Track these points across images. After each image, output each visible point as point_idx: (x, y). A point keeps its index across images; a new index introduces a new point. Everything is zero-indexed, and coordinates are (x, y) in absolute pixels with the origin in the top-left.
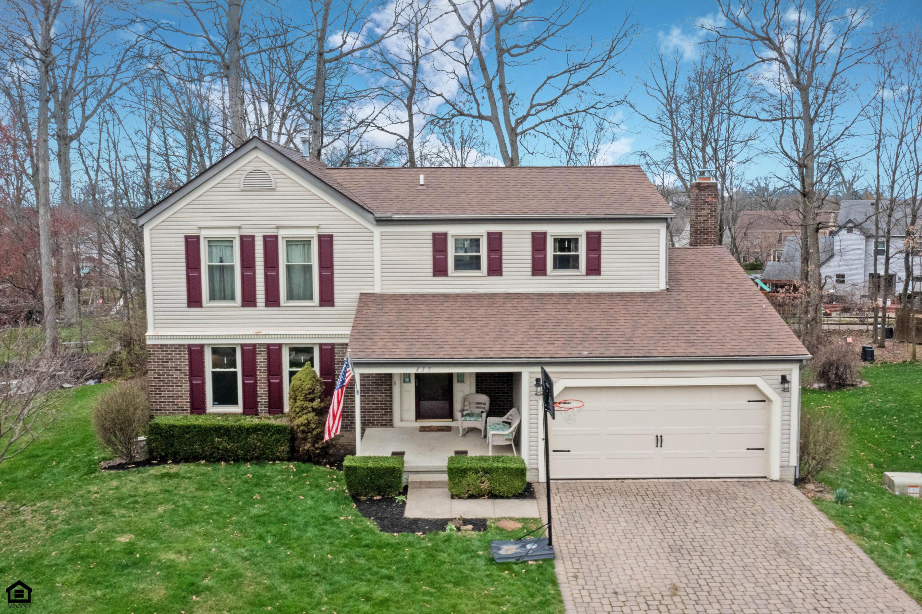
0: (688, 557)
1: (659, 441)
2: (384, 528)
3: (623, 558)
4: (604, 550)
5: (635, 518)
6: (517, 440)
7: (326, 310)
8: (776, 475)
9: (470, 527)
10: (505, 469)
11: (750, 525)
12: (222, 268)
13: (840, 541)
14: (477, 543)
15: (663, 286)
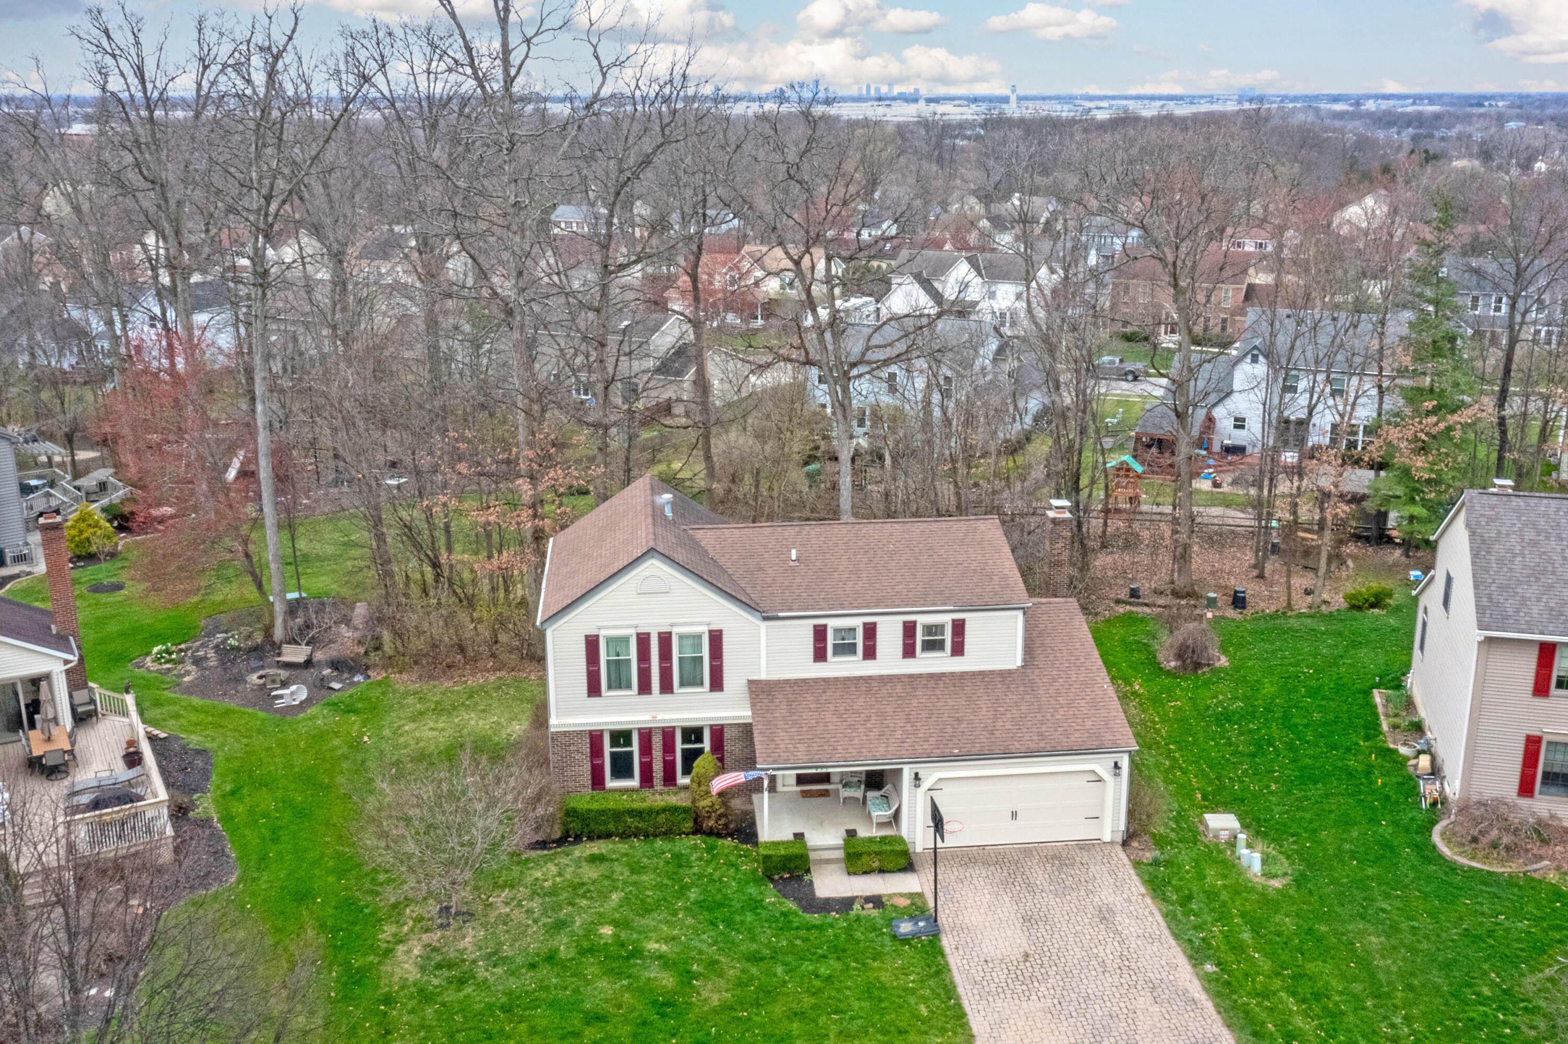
0: (1035, 926)
1: (1014, 815)
2: (805, 910)
3: (989, 929)
4: (975, 923)
5: (996, 889)
6: (896, 816)
7: (716, 695)
8: (1107, 838)
9: (871, 905)
10: (892, 851)
11: (1083, 893)
12: (618, 662)
13: (1147, 906)
14: (881, 922)
15: (1019, 663)
